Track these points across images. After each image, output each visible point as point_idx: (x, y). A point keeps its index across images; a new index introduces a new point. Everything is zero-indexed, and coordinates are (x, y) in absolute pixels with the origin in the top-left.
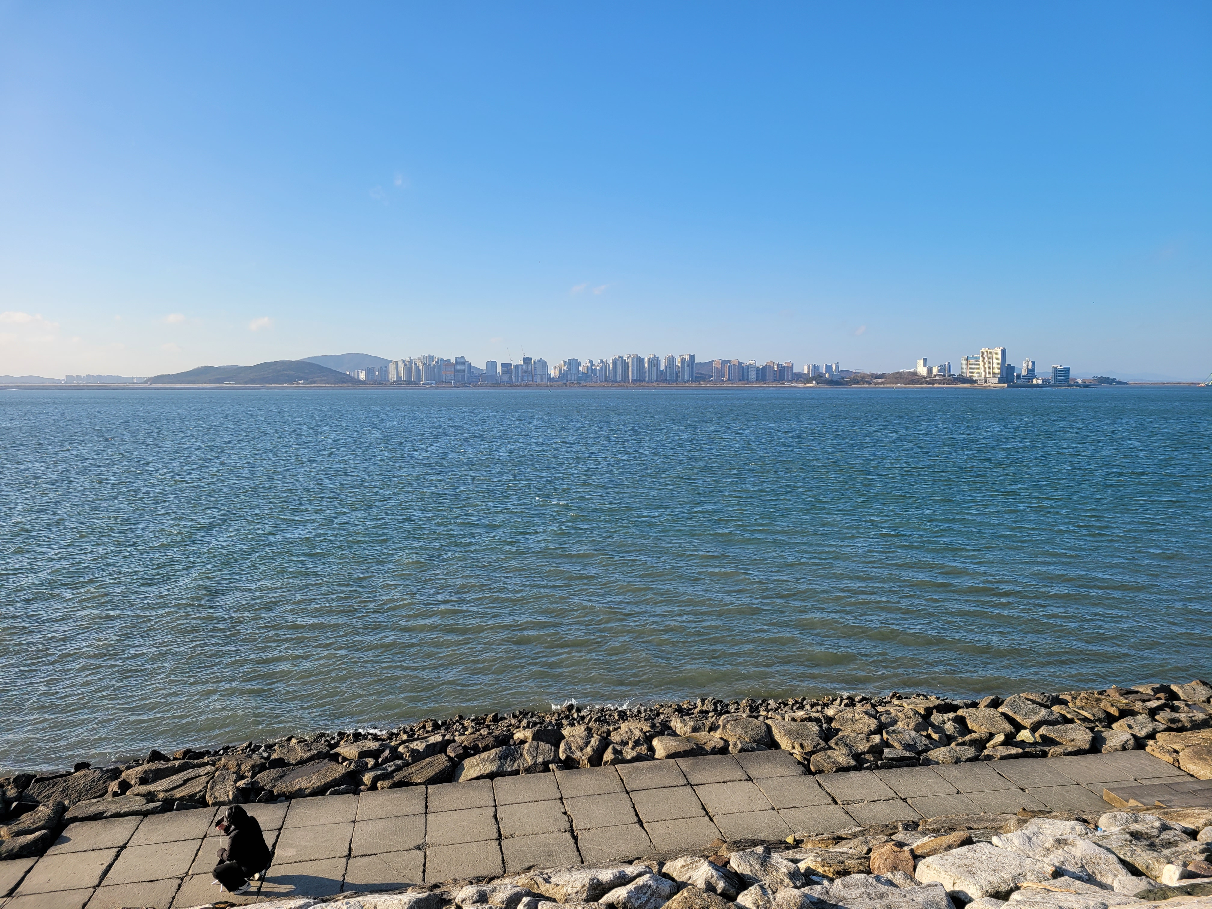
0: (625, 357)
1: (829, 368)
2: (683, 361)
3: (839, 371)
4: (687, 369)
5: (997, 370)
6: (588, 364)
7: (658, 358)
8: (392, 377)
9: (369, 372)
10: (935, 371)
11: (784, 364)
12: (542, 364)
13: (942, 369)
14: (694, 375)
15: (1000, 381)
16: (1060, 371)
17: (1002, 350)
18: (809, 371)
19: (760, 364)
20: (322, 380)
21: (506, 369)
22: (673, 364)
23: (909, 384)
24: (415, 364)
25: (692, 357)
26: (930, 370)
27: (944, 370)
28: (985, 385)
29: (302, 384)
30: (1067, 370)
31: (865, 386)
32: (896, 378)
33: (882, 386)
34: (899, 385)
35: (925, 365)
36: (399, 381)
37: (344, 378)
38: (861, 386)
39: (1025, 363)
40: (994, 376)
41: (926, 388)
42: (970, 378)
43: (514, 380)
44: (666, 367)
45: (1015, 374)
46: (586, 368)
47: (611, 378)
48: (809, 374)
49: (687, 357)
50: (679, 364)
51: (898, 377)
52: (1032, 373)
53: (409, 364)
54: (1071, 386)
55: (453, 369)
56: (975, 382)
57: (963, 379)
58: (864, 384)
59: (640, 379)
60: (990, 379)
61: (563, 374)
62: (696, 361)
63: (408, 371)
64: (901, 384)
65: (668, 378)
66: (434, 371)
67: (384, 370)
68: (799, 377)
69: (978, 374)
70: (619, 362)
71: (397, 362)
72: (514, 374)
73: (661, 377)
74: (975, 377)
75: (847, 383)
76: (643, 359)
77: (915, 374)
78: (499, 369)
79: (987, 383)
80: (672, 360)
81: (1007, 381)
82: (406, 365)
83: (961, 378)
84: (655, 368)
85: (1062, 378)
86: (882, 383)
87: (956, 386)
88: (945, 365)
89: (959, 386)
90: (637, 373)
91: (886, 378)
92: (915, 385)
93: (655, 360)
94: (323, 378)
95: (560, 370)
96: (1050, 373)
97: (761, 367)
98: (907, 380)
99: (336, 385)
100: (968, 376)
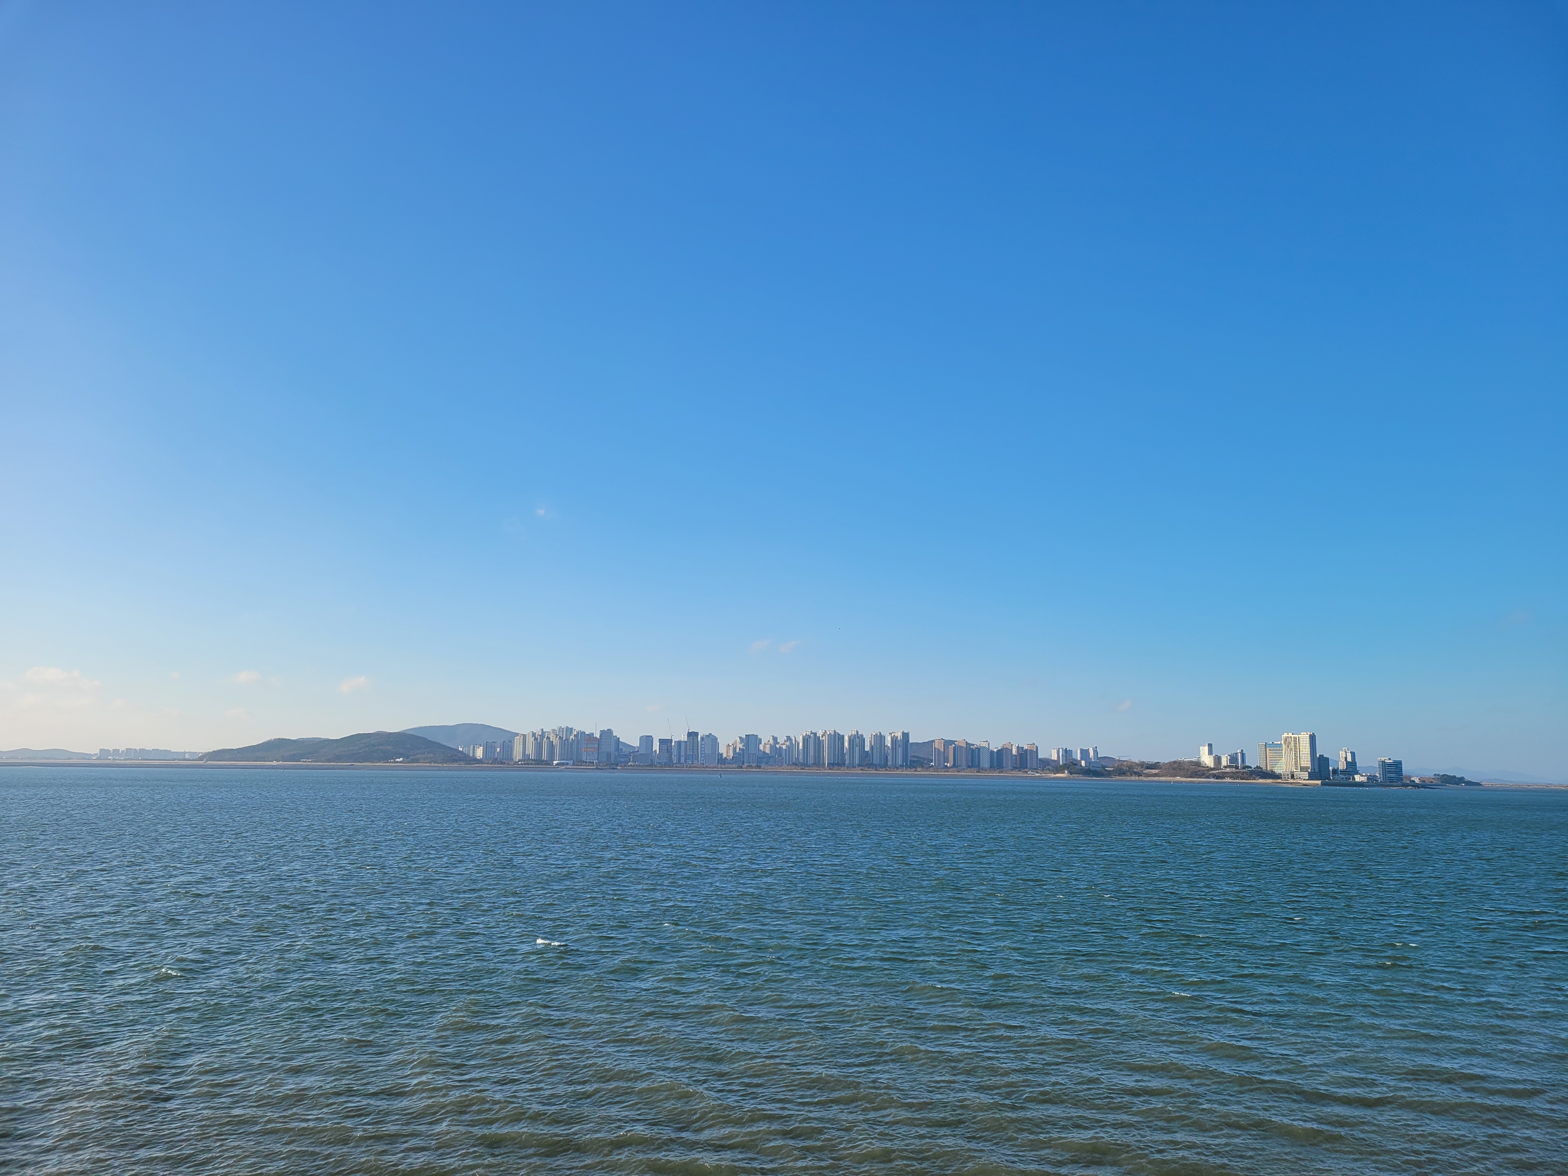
0: (820, 734)
1: (1085, 753)
2: (894, 740)
3: (1098, 758)
4: (900, 750)
5: (1306, 761)
6: (772, 742)
7: (862, 736)
8: (517, 755)
9: (489, 748)
10: (1224, 762)
11: (1026, 747)
12: (712, 740)
13: (1233, 759)
14: (909, 758)
15: (1312, 777)
16: (1390, 765)
17: (1310, 735)
18: (1058, 757)
19: (995, 747)
20: (427, 758)
21: (665, 747)
22: (881, 744)
23: (1191, 777)
24: (548, 738)
25: (906, 736)
26: (1218, 760)
27: (1237, 759)
28: (1292, 781)
29: (400, 762)
30: (1398, 765)
31: (1133, 778)
32: (1174, 769)
33: (1156, 779)
34: (1178, 778)
35: (1210, 753)
36: (526, 759)
37: (456, 755)
38: (1128, 778)
39: (1342, 754)
40: (1303, 769)
41: (1215, 783)
42: (1272, 771)
43: (675, 762)
44: (872, 747)
45: (1331, 768)
46: (768, 746)
47: (801, 760)
48: (1058, 760)
49: (899, 735)
50: (889, 743)
51: (1176, 768)
52: (1352, 768)
53: (540, 739)
54: (1406, 785)
55: (596, 746)
56: (1279, 777)
57: (1262, 772)
58: (1131, 775)
59: (838, 763)
60: (1298, 773)
61: (739, 753)
62: (912, 740)
63: (539, 747)
64: (1181, 776)
65: (875, 762)
66: (571, 747)
67: (508, 747)
68: (1046, 764)
69: (1282, 766)
70: (812, 740)
71: (524, 736)
72: (675, 752)
73: (866, 761)
74: (1277, 770)
75: (1109, 774)
76: (843, 737)
77: (1198, 764)
78: (656, 747)
79: (1294, 779)
80: (880, 738)
81: (1320, 776)
82: (536, 739)
83: (1259, 772)
84: (857, 749)
85: (1393, 775)
86: (1156, 775)
87: (1254, 781)
88: (1236, 754)
89: (1258, 781)
90: (835, 754)
91: (1161, 768)
92: (1200, 779)
93: (858, 737)
94: (429, 755)
95: (735, 749)
96: (1376, 768)
97: (995, 750)
98: (1189, 772)
99: (445, 765)
100: (1268, 769)
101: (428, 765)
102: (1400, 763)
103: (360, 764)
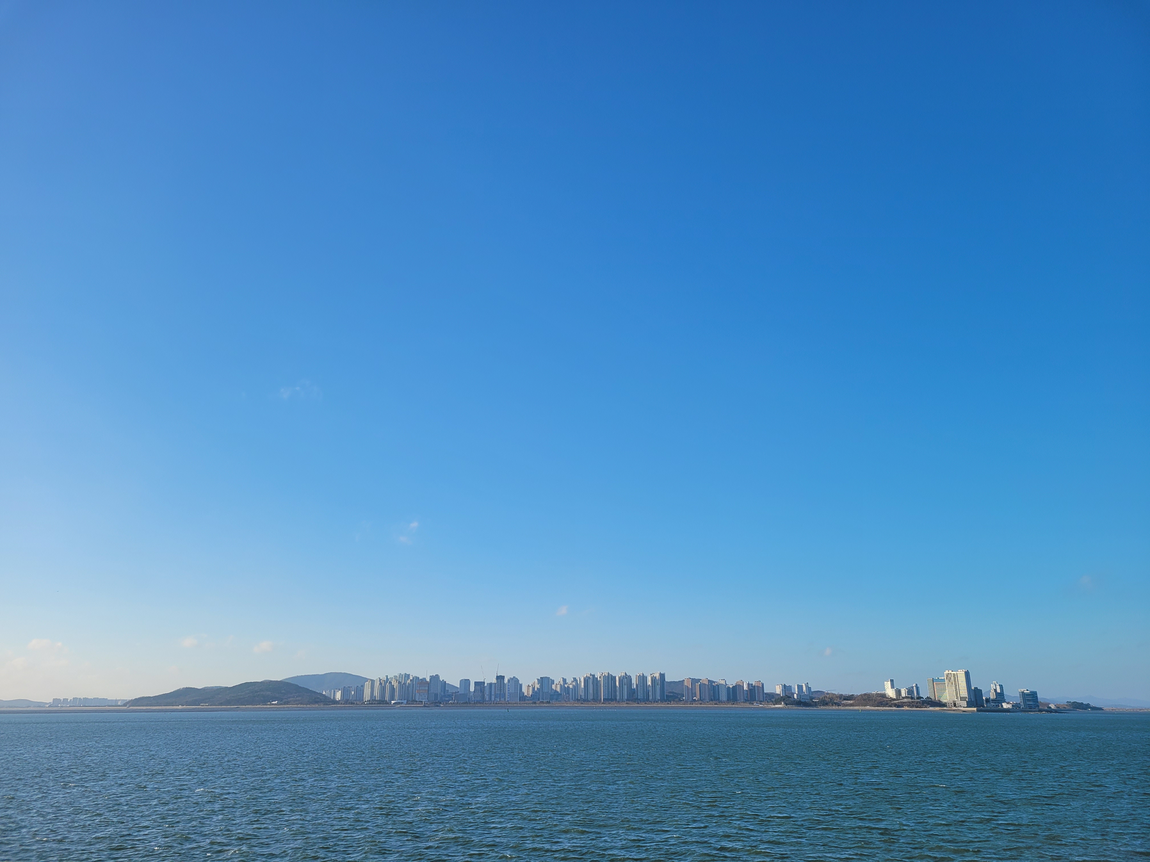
0: (598, 675)
1: (799, 688)
2: (653, 679)
3: (810, 692)
4: (658, 687)
5: (964, 693)
6: (562, 683)
7: (629, 676)
8: (367, 696)
9: (345, 692)
10: (903, 694)
11: (754, 684)
12: (515, 681)
13: (910, 691)
14: (665, 694)
15: (969, 705)
16: (1028, 695)
17: (965, 672)
18: (780, 691)
19: (731, 684)
20: (296, 701)
21: (478, 688)
22: (644, 685)
23: (878, 706)
24: (390, 683)
25: (662, 676)
26: (898, 692)
27: (913, 692)
28: (954, 708)
29: (275, 704)
31: (834, 707)
32: (864, 700)
33: (851, 708)
34: (868, 707)
35: (893, 686)
36: (373, 701)
37: (318, 698)
38: (831, 708)
39: (993, 686)
40: (962, 699)
41: (895, 710)
42: (939, 701)
43: (487, 699)
44: (637, 685)
45: (984, 698)
46: (559, 686)
47: (583, 697)
48: (780, 694)
49: (657, 675)
50: (649, 683)
51: (866, 699)
52: (1000, 697)
53: (385, 683)
54: (1041, 711)
55: (427, 688)
56: (944, 705)
58: (833, 705)
59: (611, 698)
60: (959, 702)
61: (536, 692)
62: (667, 679)
63: (383, 689)
64: (870, 706)
65: (639, 697)
66: (408, 690)
67: (360, 691)
68: (772, 698)
69: (947, 697)
70: (591, 681)
71: (373, 681)
72: (487, 692)
73: (633, 696)
74: (944, 701)
75: (816, 704)
76: (615, 677)
77: (884, 696)
78: (472, 689)
79: (956, 707)
80: (643, 679)
81: (977, 704)
82: (381, 684)
83: (930, 701)
84: (626, 687)
85: (1031, 703)
86: (851, 705)
87: (925, 709)
88: (912, 687)
89: (929, 709)
90: (609, 692)
91: (855, 699)
92: (884, 708)
93: (626, 678)
94: (297, 699)
95: (534, 688)
96: (1018, 697)
97: (731, 686)
98: (876, 702)
99: (308, 706)
100: (937, 699)
101: (296, 706)
102: (1035, 693)
103: (244, 706)
